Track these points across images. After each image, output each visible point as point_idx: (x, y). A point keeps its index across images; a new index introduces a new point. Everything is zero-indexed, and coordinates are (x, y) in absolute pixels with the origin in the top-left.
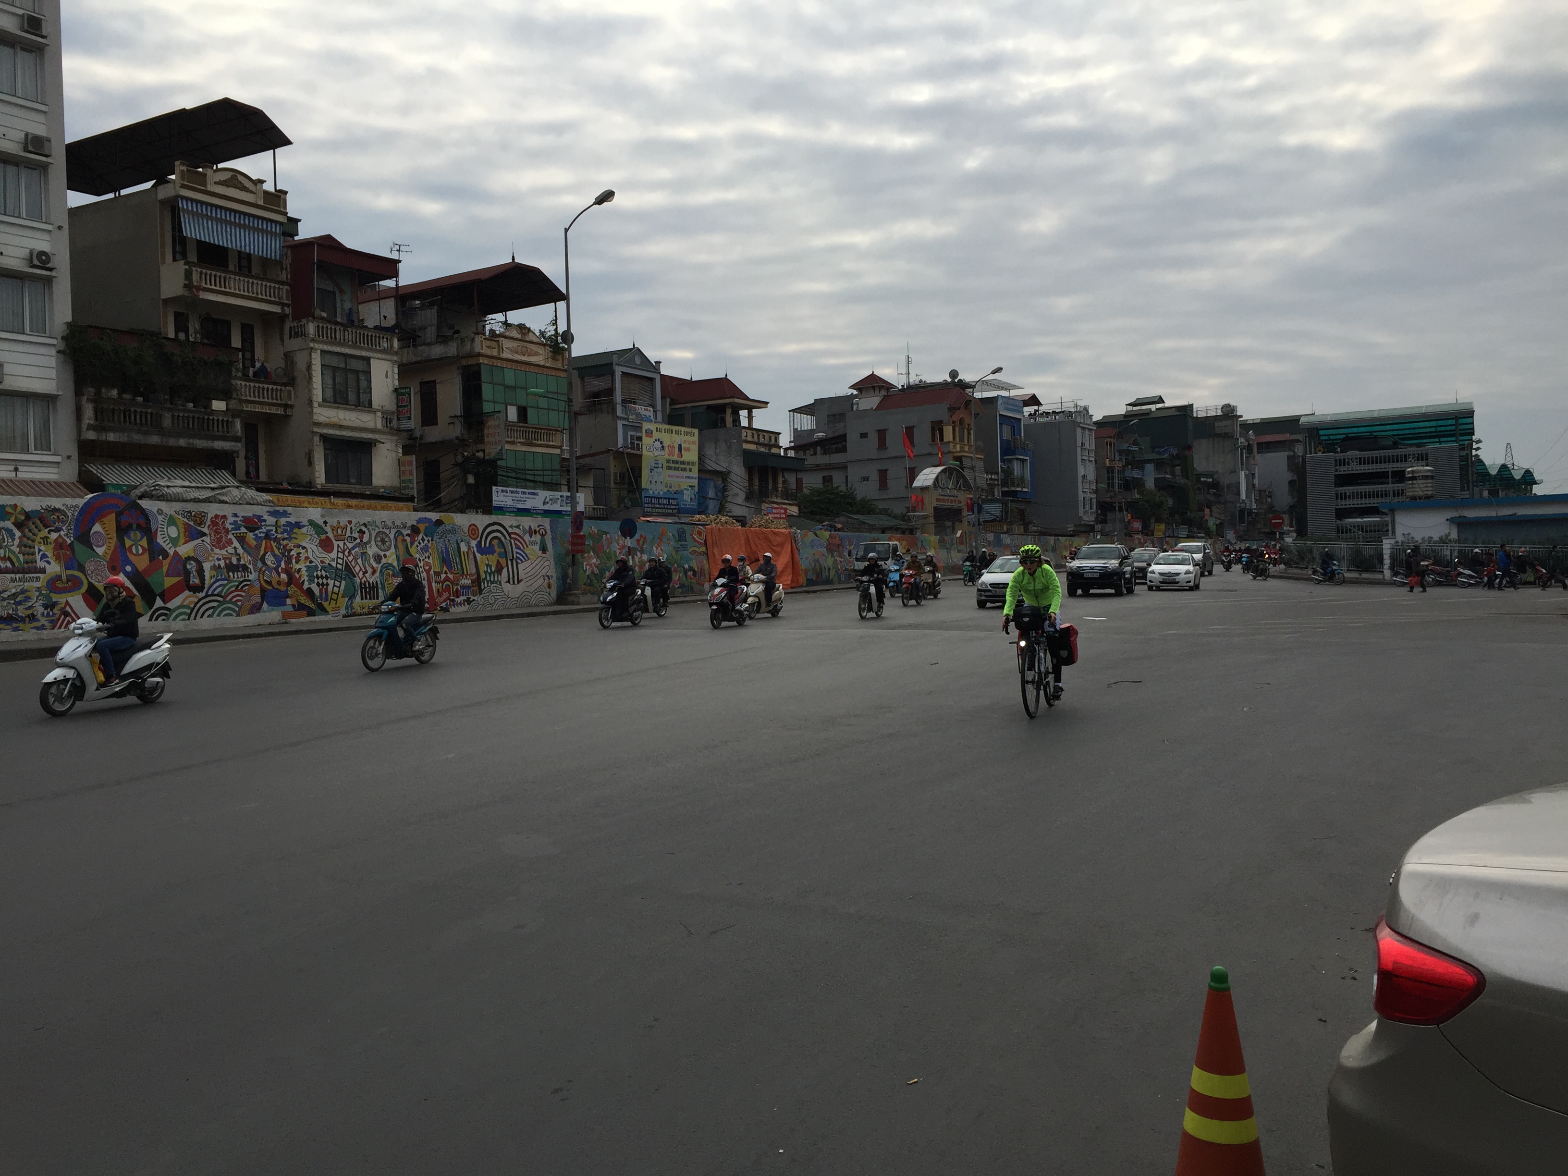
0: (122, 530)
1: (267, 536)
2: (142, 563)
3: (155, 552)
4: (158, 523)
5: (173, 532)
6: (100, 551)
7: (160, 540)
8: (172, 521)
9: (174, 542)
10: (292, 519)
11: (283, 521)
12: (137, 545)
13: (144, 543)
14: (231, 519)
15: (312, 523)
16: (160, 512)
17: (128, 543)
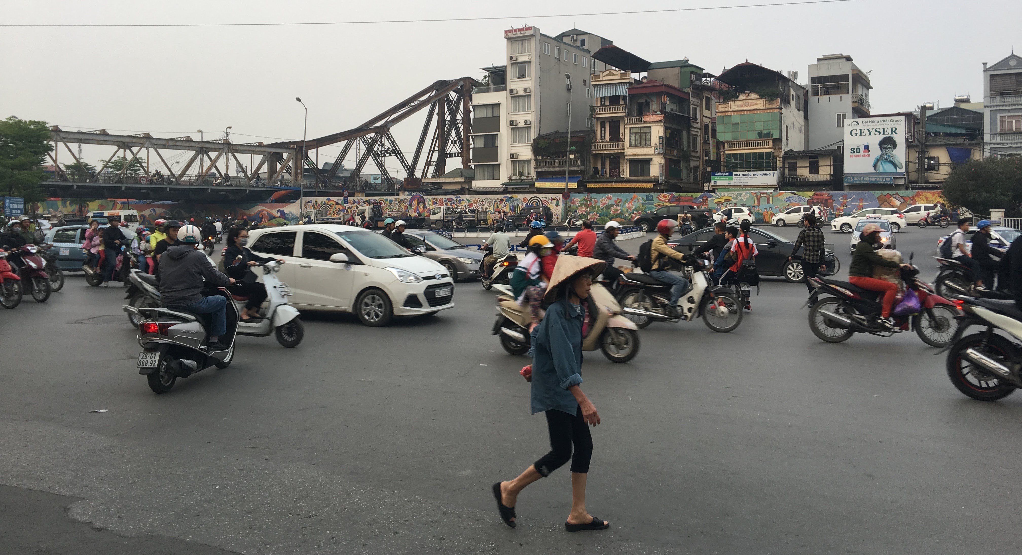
0: (419, 203)
1: (454, 203)
2: (421, 210)
3: (425, 207)
4: (427, 201)
5: (430, 203)
6: (413, 207)
7: (426, 205)
8: (430, 200)
9: (429, 205)
10: (461, 199)
11: (458, 199)
12: (421, 206)
13: (423, 206)
14: (444, 199)
15: (467, 199)
16: (427, 198)
17: (419, 205)
